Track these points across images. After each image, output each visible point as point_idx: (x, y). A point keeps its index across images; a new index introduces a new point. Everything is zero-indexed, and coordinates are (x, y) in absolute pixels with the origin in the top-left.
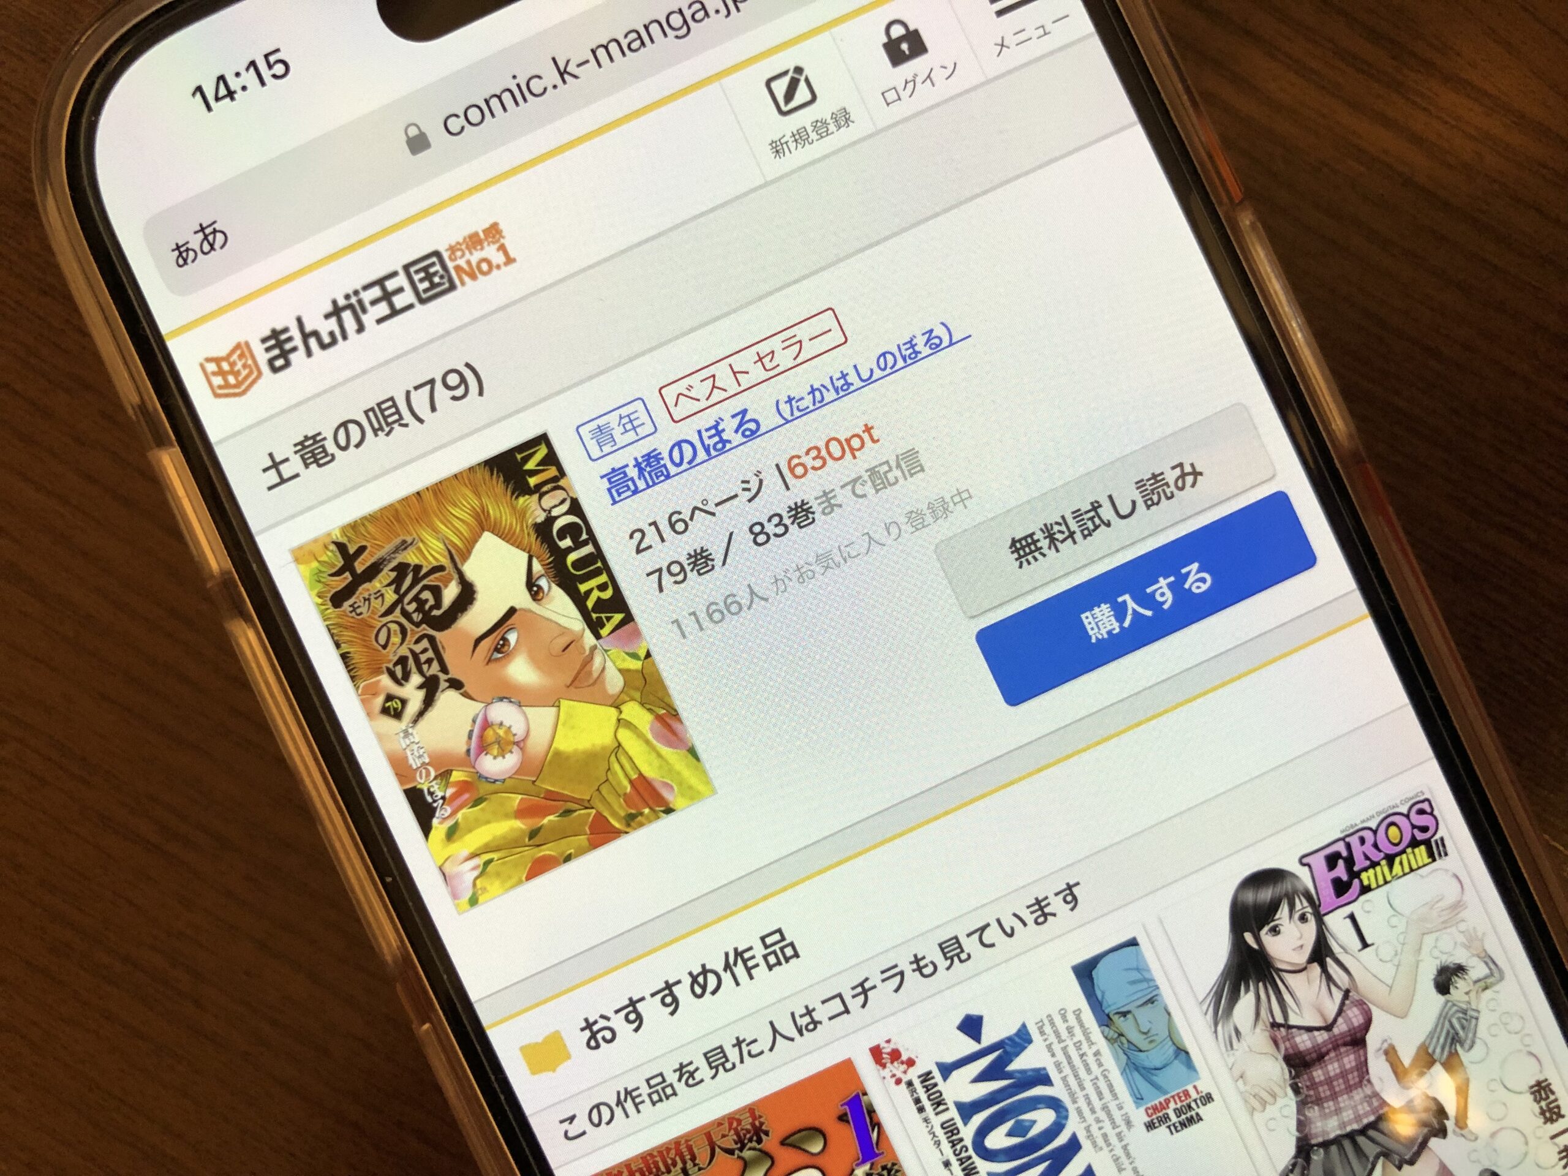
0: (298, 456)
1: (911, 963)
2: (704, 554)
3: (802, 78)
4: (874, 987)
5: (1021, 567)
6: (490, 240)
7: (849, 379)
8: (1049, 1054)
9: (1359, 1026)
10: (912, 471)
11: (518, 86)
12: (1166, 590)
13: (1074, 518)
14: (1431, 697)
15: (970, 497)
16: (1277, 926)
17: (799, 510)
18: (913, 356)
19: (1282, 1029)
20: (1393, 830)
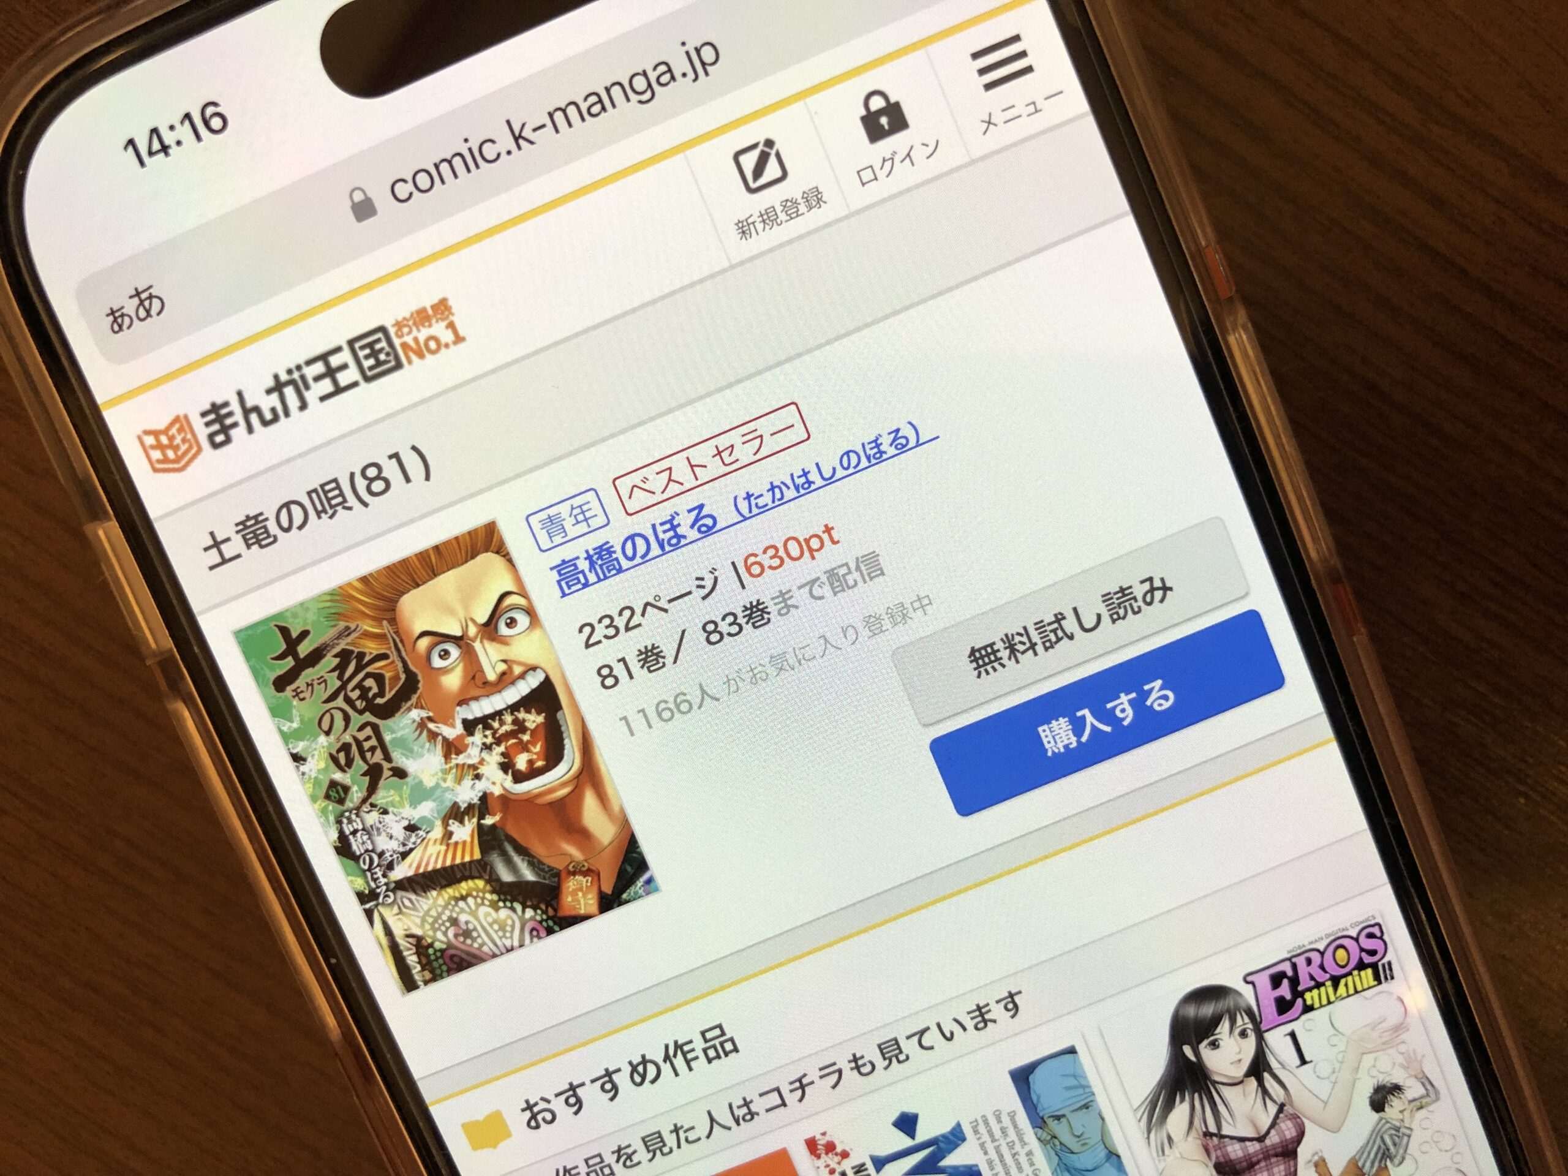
0: (239, 536)
1: (850, 1062)
2: (655, 651)
3: (773, 152)
4: (812, 1083)
5: (979, 676)
6: (439, 316)
7: (811, 477)
8: (982, 1152)
9: (1292, 1138)
10: (873, 575)
11: (470, 150)
12: (1127, 706)
13: (1037, 629)
14: (1389, 823)
15: (930, 603)
16: (1216, 1040)
17: (755, 610)
18: (878, 455)
19: (1215, 1139)
20: (1341, 953)
